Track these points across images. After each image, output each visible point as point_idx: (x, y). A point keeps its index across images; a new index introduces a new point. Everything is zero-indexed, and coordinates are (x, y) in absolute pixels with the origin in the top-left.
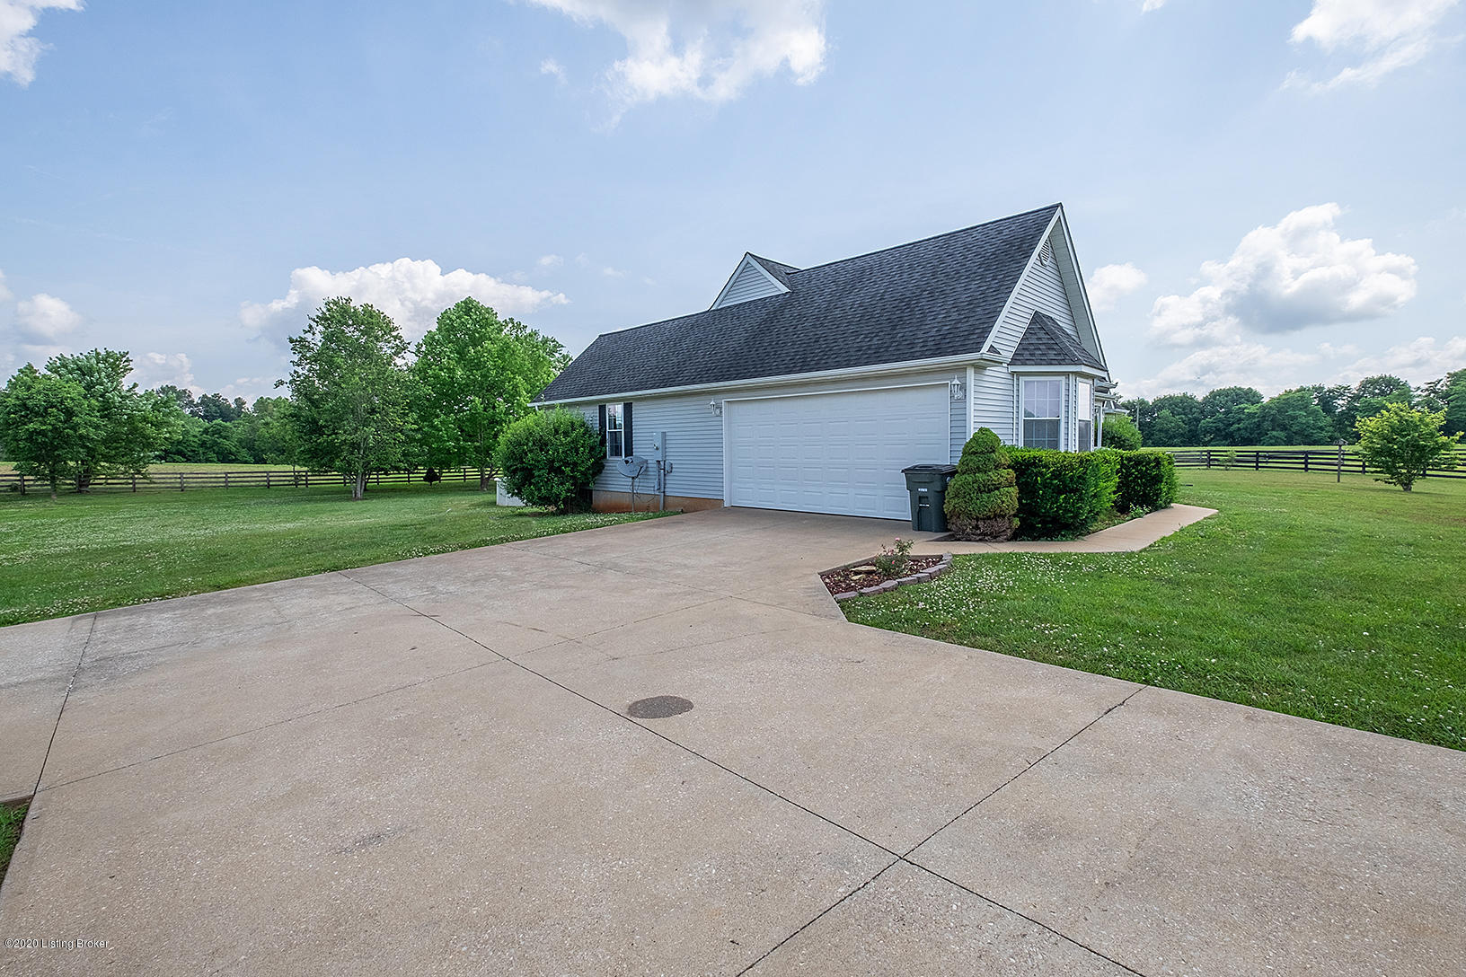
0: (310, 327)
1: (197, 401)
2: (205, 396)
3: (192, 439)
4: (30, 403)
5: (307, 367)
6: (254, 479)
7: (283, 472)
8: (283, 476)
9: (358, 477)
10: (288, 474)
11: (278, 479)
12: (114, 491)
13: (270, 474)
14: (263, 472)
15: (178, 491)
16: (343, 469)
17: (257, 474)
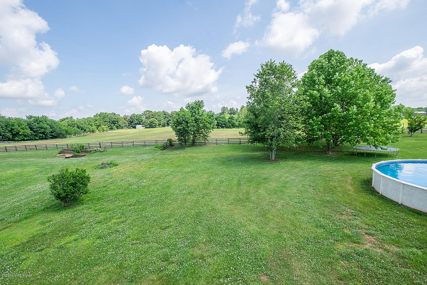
3: (227, 120)
4: (179, 120)
6: (236, 141)
7: (245, 138)
8: (245, 140)
9: (274, 151)
10: (246, 139)
11: (243, 141)
12: (201, 145)
13: (241, 139)
14: (239, 138)
15: (216, 145)
16: (268, 148)
17: (237, 139)
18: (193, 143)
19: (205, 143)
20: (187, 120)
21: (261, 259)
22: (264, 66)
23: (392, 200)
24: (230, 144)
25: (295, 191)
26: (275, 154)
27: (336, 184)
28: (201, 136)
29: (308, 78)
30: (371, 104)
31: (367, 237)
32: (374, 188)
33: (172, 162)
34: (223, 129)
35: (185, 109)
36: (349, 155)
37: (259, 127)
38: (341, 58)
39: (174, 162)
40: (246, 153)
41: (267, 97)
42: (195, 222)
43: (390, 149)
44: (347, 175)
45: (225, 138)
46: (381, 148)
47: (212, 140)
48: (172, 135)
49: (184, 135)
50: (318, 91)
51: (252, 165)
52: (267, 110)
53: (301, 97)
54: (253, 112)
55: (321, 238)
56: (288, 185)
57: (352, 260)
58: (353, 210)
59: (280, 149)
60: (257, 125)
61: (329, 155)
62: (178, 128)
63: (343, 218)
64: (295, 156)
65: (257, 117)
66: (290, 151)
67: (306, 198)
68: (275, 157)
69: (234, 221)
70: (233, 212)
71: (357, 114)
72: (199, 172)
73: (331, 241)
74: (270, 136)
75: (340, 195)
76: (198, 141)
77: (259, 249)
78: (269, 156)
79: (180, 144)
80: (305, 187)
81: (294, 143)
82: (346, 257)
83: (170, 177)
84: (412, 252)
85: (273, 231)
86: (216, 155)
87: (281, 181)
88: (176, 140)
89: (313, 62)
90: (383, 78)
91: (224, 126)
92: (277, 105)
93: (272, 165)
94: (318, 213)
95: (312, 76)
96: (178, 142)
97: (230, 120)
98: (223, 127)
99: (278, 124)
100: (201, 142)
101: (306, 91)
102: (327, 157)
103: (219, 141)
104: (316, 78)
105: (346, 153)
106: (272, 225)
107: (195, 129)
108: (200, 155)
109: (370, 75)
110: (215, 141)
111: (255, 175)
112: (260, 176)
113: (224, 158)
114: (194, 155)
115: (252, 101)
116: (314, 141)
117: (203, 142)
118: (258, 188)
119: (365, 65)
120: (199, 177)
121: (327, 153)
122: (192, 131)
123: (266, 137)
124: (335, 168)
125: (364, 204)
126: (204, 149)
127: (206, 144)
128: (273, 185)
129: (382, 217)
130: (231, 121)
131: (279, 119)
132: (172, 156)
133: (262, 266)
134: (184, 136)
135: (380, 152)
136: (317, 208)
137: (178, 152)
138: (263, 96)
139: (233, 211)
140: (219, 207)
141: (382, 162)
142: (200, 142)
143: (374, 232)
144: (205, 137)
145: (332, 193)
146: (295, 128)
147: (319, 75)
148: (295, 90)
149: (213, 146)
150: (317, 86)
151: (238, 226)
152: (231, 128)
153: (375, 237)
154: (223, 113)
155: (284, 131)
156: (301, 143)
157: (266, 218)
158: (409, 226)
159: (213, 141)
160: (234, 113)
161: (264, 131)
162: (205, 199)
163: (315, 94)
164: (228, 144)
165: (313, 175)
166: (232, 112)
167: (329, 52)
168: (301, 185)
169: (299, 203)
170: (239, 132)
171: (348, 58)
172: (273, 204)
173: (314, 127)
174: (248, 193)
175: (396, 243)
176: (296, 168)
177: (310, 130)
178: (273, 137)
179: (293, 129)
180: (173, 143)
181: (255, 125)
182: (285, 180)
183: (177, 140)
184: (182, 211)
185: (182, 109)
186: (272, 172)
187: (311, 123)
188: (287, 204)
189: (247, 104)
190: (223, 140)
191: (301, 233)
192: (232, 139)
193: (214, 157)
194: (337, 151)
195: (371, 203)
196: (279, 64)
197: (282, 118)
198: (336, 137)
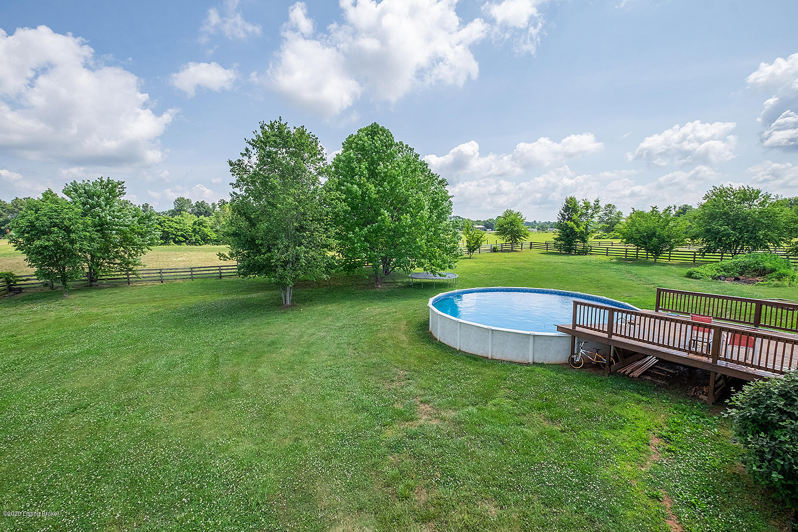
0: (247, 150)
1: (194, 204)
4: (38, 224)
5: (245, 187)
6: (211, 272)
7: (231, 266)
8: (230, 269)
9: (288, 289)
10: (234, 267)
11: (227, 271)
12: (115, 284)
13: (221, 268)
14: (217, 267)
15: (158, 284)
16: (277, 284)
17: (213, 268)
18: (91, 281)
19: (127, 280)
20: (67, 223)
21: (258, 504)
22: (266, 127)
23: (449, 347)
24: (196, 280)
25: (326, 357)
26: (291, 295)
27: (386, 335)
28: (114, 264)
29: (344, 162)
30: (425, 213)
31: (422, 407)
32: (432, 334)
33: (13, 336)
34: (179, 246)
35: (61, 195)
36: (404, 287)
37: (258, 243)
38: (387, 139)
39: (21, 334)
40: (234, 296)
41: (273, 188)
42: (90, 479)
43: (448, 275)
44: (400, 319)
45: (183, 267)
46: (440, 275)
47: (148, 272)
48: (17, 263)
49: (57, 261)
50: (359, 185)
51: (244, 321)
52: (272, 211)
53: (333, 193)
54: (245, 213)
55: (362, 428)
56: (313, 348)
57: (403, 449)
58: (407, 371)
59: (300, 284)
60: (253, 240)
61: (378, 290)
62: (37, 243)
63: (394, 387)
64: (327, 296)
65: (253, 224)
66: (319, 287)
67: (343, 366)
68: (292, 300)
69: (202, 446)
70: (199, 426)
71: (410, 227)
72: (108, 351)
73: (378, 427)
74: (281, 262)
75: (391, 352)
76: (107, 275)
77: (255, 486)
78: (281, 299)
79: (46, 285)
80: (341, 348)
81: (323, 272)
82: (395, 447)
83: (7, 379)
84: (468, 413)
85: (284, 440)
86: (160, 307)
87: (302, 344)
88: (32, 276)
89: (350, 137)
90: (440, 179)
91: (181, 238)
92: (292, 203)
93: (286, 316)
94: (360, 387)
95: (349, 160)
96: (37, 281)
97: (196, 227)
98: (178, 243)
99: (295, 240)
100: (116, 277)
101: (340, 184)
102: (375, 293)
103: (166, 274)
104: (354, 164)
105: (400, 284)
106: (282, 430)
107: (96, 246)
108: (113, 309)
109: (423, 171)
110: (156, 275)
111: (252, 339)
112: (263, 340)
113: (180, 311)
114: (94, 311)
115: (241, 193)
116: (356, 267)
117: (122, 277)
118: (257, 365)
119: (417, 156)
120: (107, 364)
121: (375, 286)
122: (85, 252)
123: (273, 264)
124: (385, 310)
125: (420, 359)
126: (125, 294)
127: (132, 281)
128: (287, 353)
129: (439, 373)
130: (200, 229)
131: (297, 230)
132: (13, 319)
133: (261, 518)
134: (59, 266)
135: (439, 281)
136: (359, 380)
137: (37, 307)
138: (264, 183)
139: (199, 424)
140: (163, 423)
141: (440, 294)
142: (113, 277)
143: (430, 397)
144: (126, 265)
145: (380, 349)
146: (326, 246)
147: (359, 161)
148: (323, 180)
149: (151, 286)
150: (357, 177)
151: (210, 455)
152: (200, 245)
153: (431, 405)
154: (180, 211)
155: (307, 252)
156: (335, 272)
157: (273, 419)
158: (466, 378)
159: (153, 275)
160: (207, 213)
161: (269, 250)
162: (125, 414)
163: (355, 191)
164: (192, 278)
165: (353, 325)
166: (202, 210)
167: (372, 126)
168: (335, 345)
169: (331, 377)
170: (218, 254)
171: (396, 141)
172: (285, 390)
173: (356, 245)
174: (235, 379)
175: (453, 406)
176: (328, 315)
177: (349, 250)
178: (286, 263)
179: (321, 247)
180: (18, 283)
181: (249, 240)
182: (309, 341)
183: (34, 275)
184: (48, 462)
185: (49, 195)
186: (286, 329)
187: (351, 238)
188: (311, 384)
189: (231, 198)
190: (180, 270)
191: (333, 430)
192: (202, 269)
193: (154, 311)
194: (389, 282)
195: (428, 355)
196: (295, 131)
197: (301, 228)
198: (386, 261)
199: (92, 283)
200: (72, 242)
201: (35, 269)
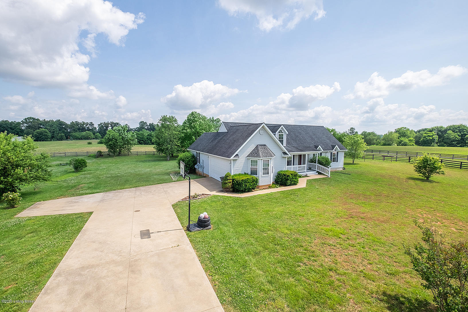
1: (148, 125)
2: (150, 123)
3: (145, 137)
15: (137, 156)
26: (169, 157)
28: (125, 149)
49: (113, 148)
62: (109, 143)
79: (108, 155)
88: (106, 152)
91: (142, 142)
97: (148, 136)
103: (139, 153)
110: (136, 153)
126: (127, 158)
127: (129, 155)
130: (150, 138)
137: (110, 159)
142: (125, 153)
144: (129, 150)
154: (142, 128)
164: (146, 155)
166: (152, 128)
180: (102, 153)
190: (142, 152)
199: (119, 154)
200: (117, 143)
201: (108, 150)
